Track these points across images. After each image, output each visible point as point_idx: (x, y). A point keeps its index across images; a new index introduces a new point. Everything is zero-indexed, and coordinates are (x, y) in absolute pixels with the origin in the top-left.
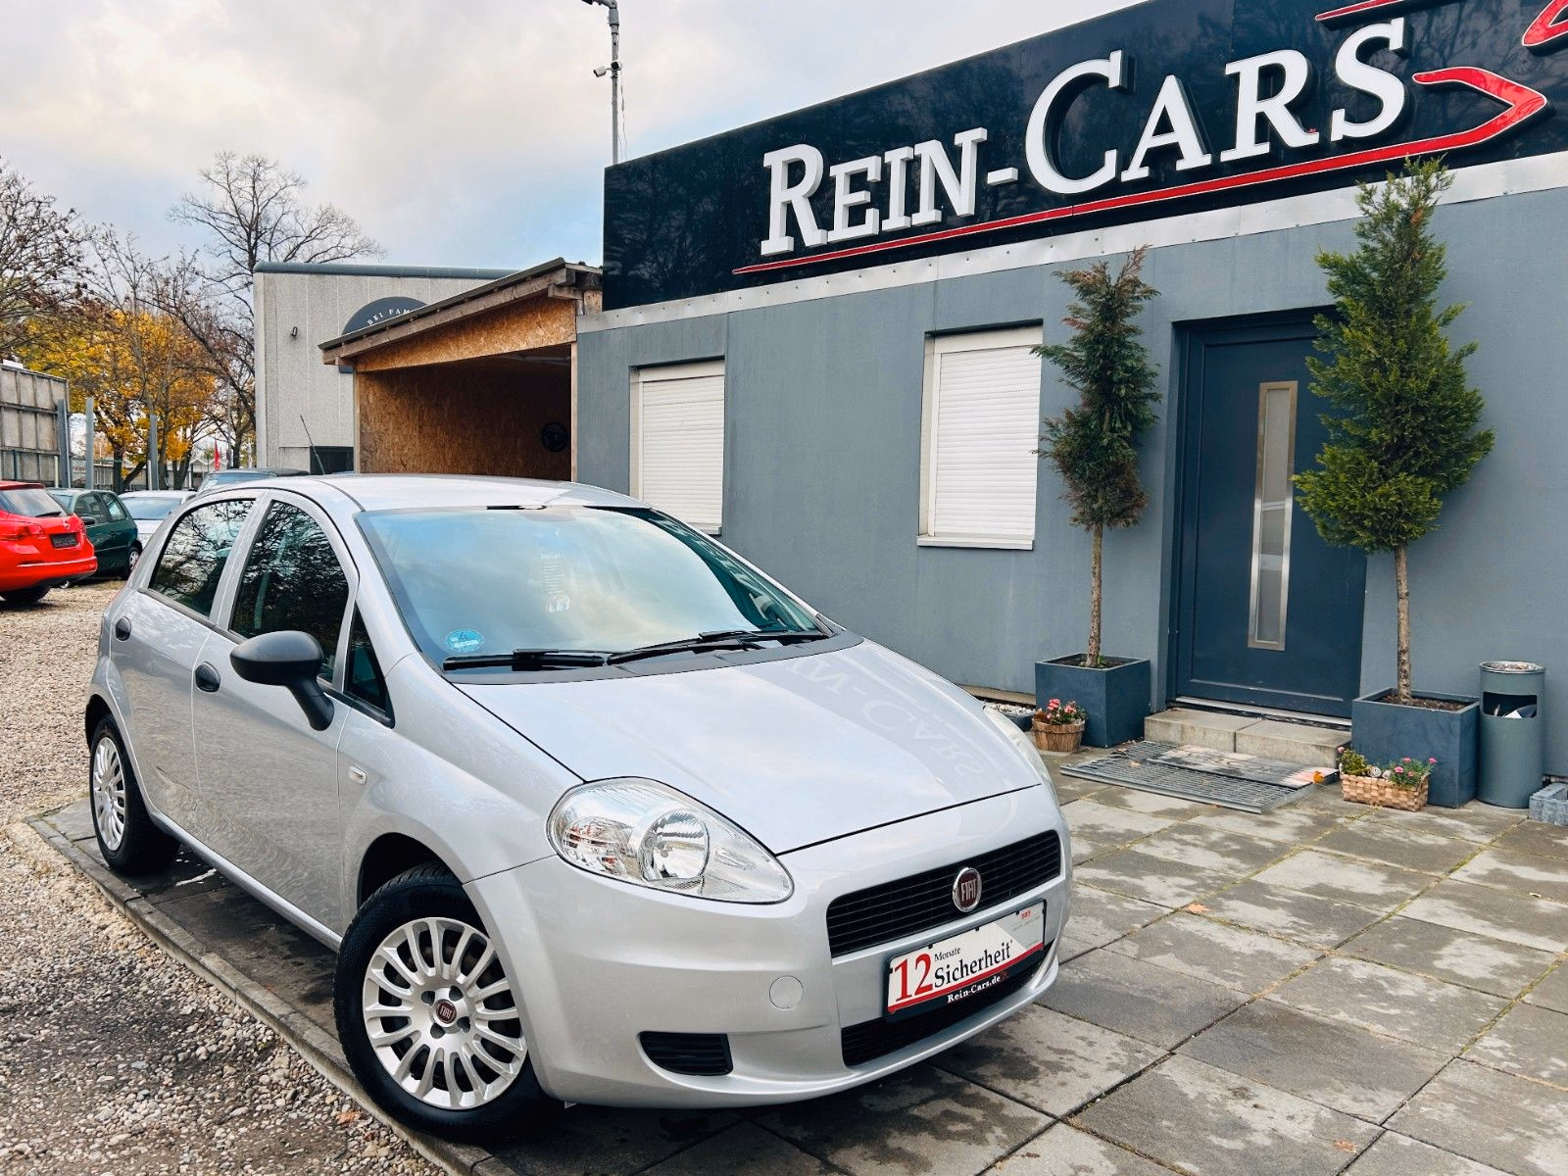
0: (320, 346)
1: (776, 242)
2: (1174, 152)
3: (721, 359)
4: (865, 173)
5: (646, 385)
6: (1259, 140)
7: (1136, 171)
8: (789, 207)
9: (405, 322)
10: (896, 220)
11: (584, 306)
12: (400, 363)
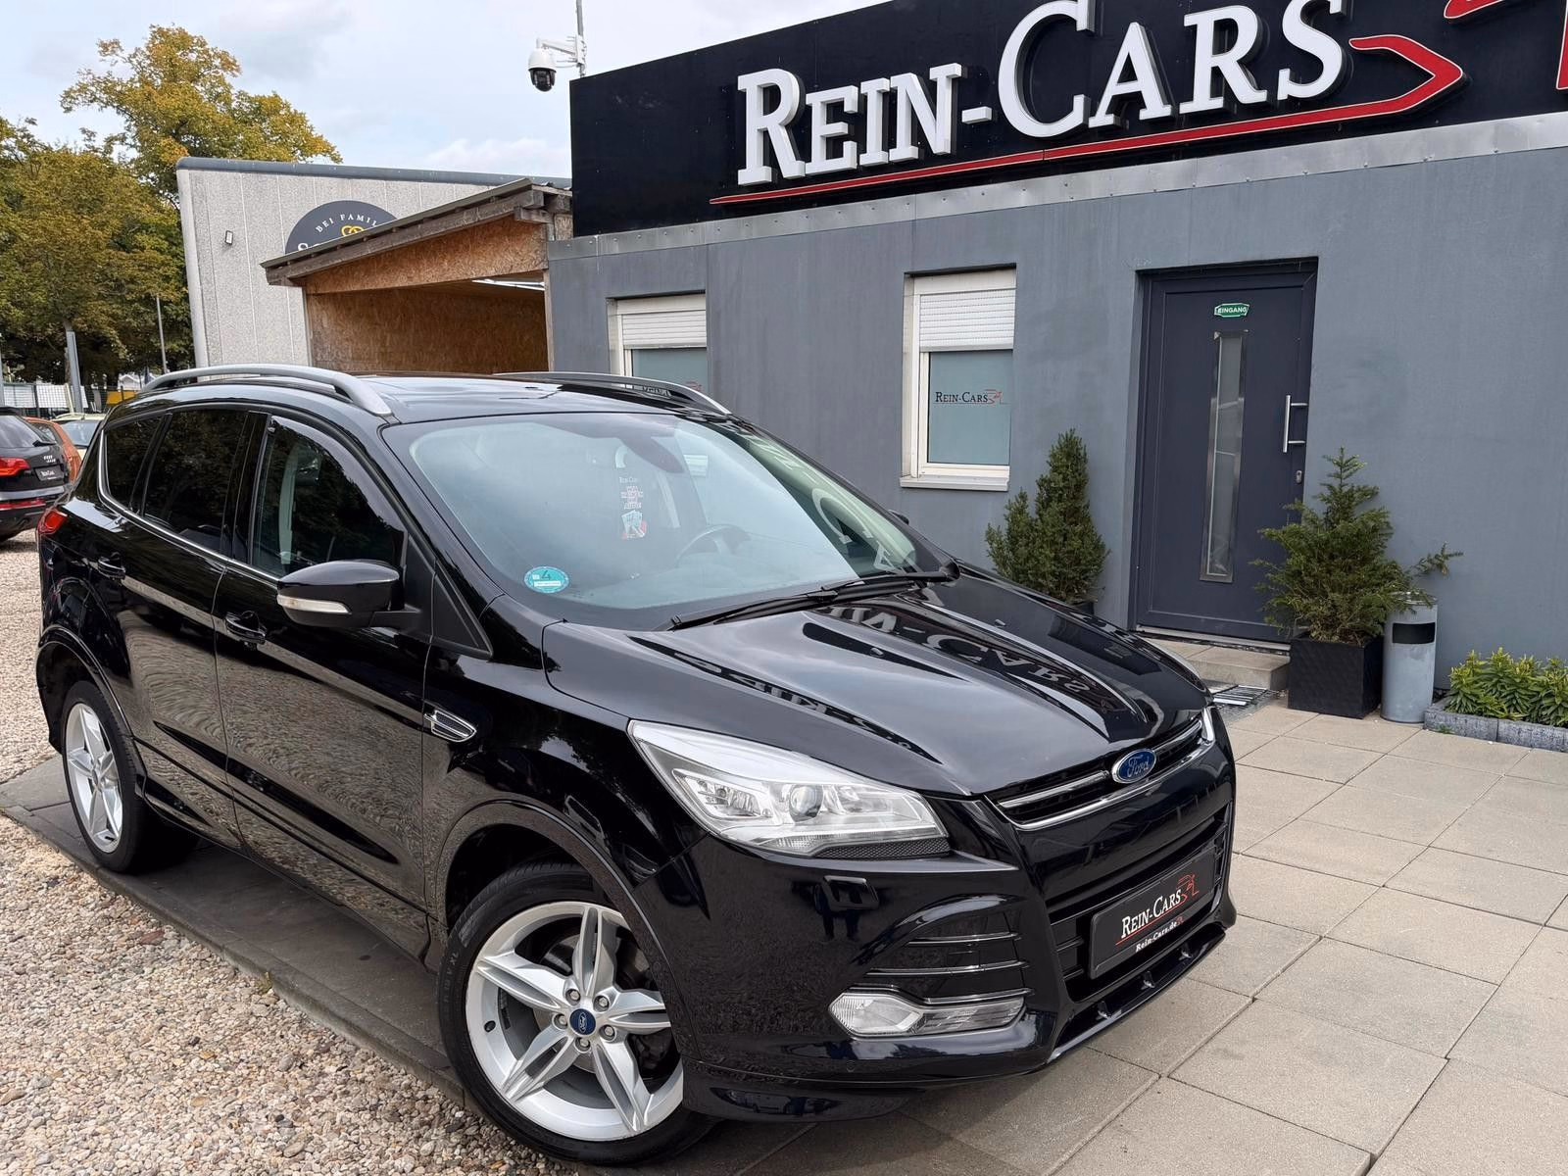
0: (261, 264)
1: (754, 172)
2: (1136, 100)
3: (702, 292)
4: (840, 104)
5: (624, 317)
6: (1215, 94)
7: (1102, 118)
8: (766, 134)
9: (360, 241)
10: (874, 155)
11: (555, 230)
12: (357, 287)
